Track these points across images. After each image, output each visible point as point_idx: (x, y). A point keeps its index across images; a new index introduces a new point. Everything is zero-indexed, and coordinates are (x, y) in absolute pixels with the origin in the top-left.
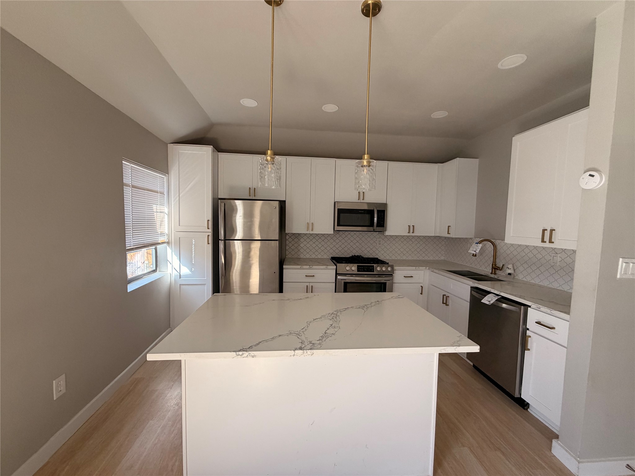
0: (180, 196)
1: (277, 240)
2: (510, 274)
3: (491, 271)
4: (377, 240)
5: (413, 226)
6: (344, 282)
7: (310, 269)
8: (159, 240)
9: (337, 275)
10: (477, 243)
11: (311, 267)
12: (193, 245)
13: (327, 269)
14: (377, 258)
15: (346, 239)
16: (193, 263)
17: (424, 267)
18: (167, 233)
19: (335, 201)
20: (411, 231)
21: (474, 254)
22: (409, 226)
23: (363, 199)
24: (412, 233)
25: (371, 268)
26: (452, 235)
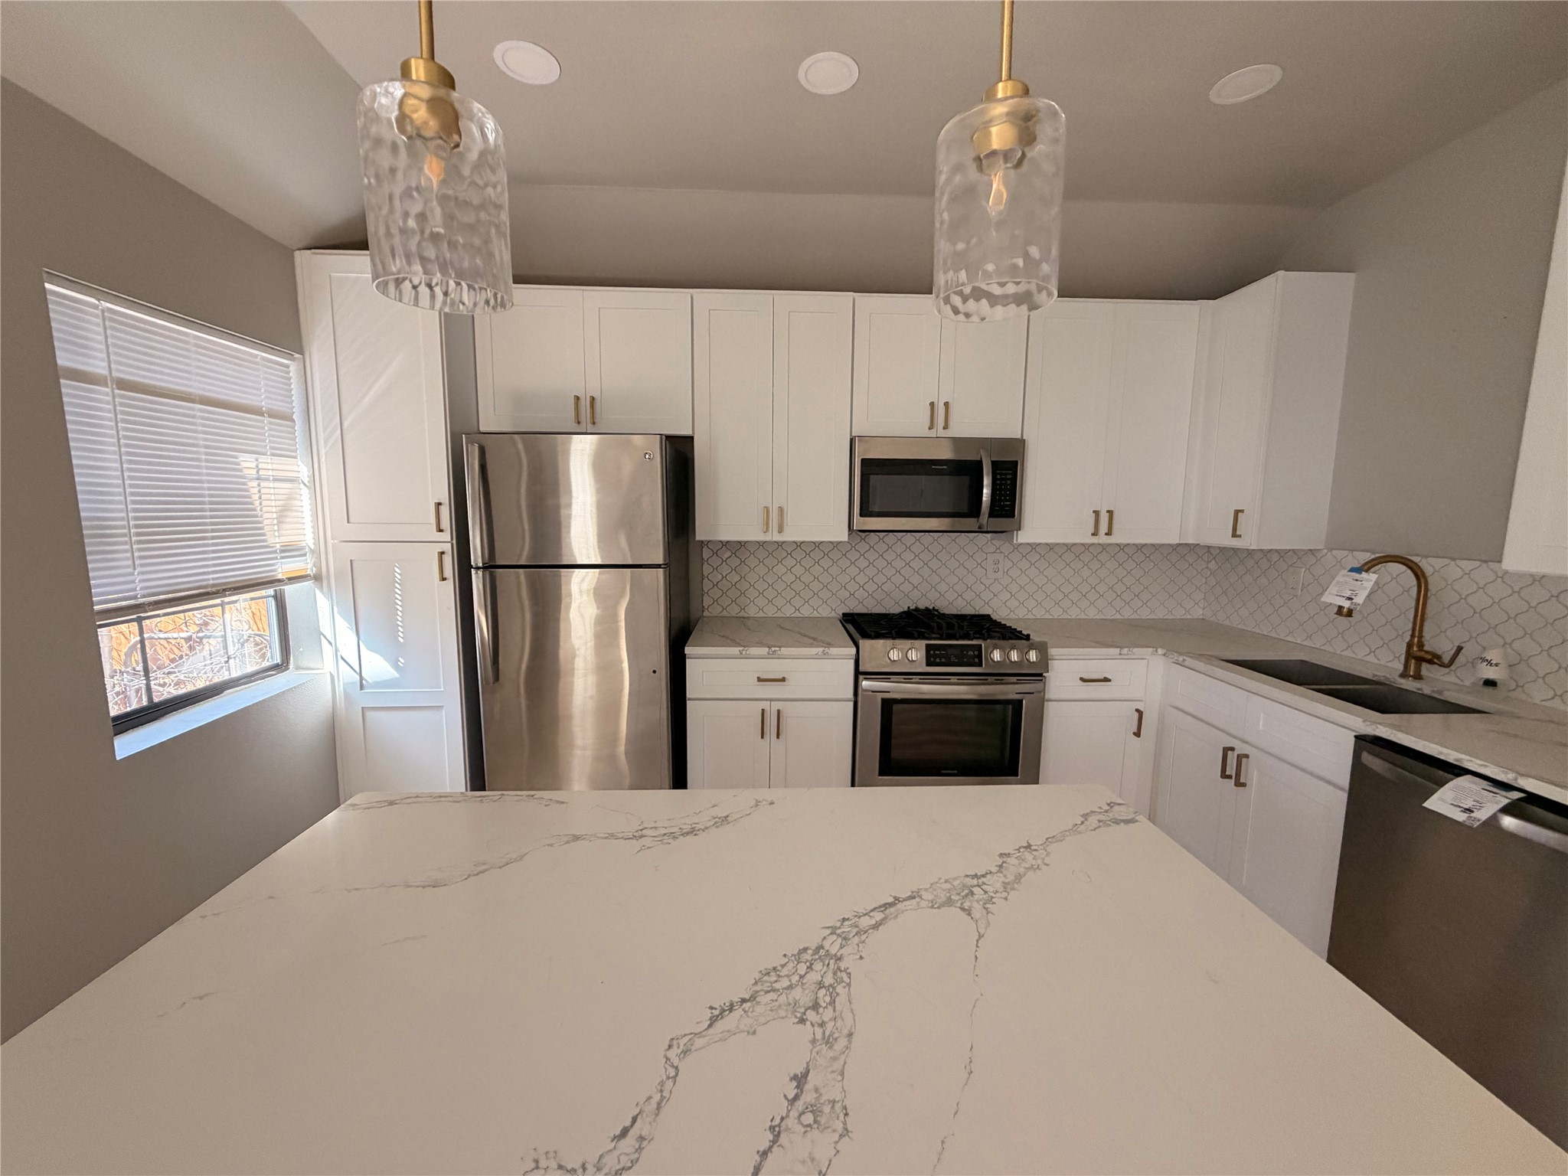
0: (346, 424)
1: (658, 566)
2: (1490, 683)
3: (1401, 668)
4: (986, 559)
5: (1110, 513)
6: (884, 701)
7: (771, 656)
8: (280, 570)
9: (861, 677)
10: (1353, 570)
11: (775, 651)
12: (397, 585)
13: (825, 656)
14: (989, 616)
15: (890, 556)
16: (401, 640)
17: (1151, 649)
18: (312, 547)
19: (853, 435)
20: (1104, 527)
21: (1345, 610)
22: (1094, 512)
23: (945, 428)
24: (1106, 534)
25: (971, 653)
26: (1245, 542)
